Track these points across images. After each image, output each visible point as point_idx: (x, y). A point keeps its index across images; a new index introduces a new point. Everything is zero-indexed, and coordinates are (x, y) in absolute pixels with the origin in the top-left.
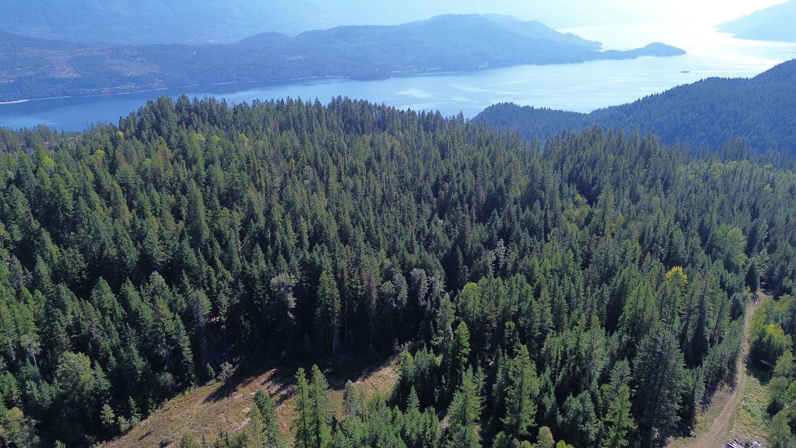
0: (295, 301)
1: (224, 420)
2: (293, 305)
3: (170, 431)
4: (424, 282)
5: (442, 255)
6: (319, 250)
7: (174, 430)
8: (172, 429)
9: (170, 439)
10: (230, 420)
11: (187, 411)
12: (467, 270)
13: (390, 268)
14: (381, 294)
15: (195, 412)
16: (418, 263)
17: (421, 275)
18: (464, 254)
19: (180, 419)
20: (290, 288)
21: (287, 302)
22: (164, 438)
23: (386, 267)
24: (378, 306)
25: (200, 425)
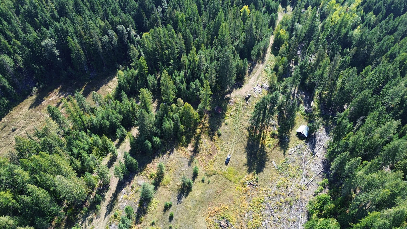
0: (58, 52)
1: (40, 114)
2: (58, 54)
3: (15, 124)
4: (125, 31)
5: (133, 13)
6: (64, 20)
7: (17, 123)
8: (15, 122)
9: (16, 127)
10: (43, 114)
11: (20, 113)
12: (147, 20)
13: (105, 27)
14: (102, 43)
15: (24, 113)
16: (120, 21)
17: (122, 28)
18: (145, 11)
19: (18, 117)
20: (54, 45)
21: (54, 52)
22: (13, 127)
23: (103, 27)
24: (103, 49)
25: (28, 119)
